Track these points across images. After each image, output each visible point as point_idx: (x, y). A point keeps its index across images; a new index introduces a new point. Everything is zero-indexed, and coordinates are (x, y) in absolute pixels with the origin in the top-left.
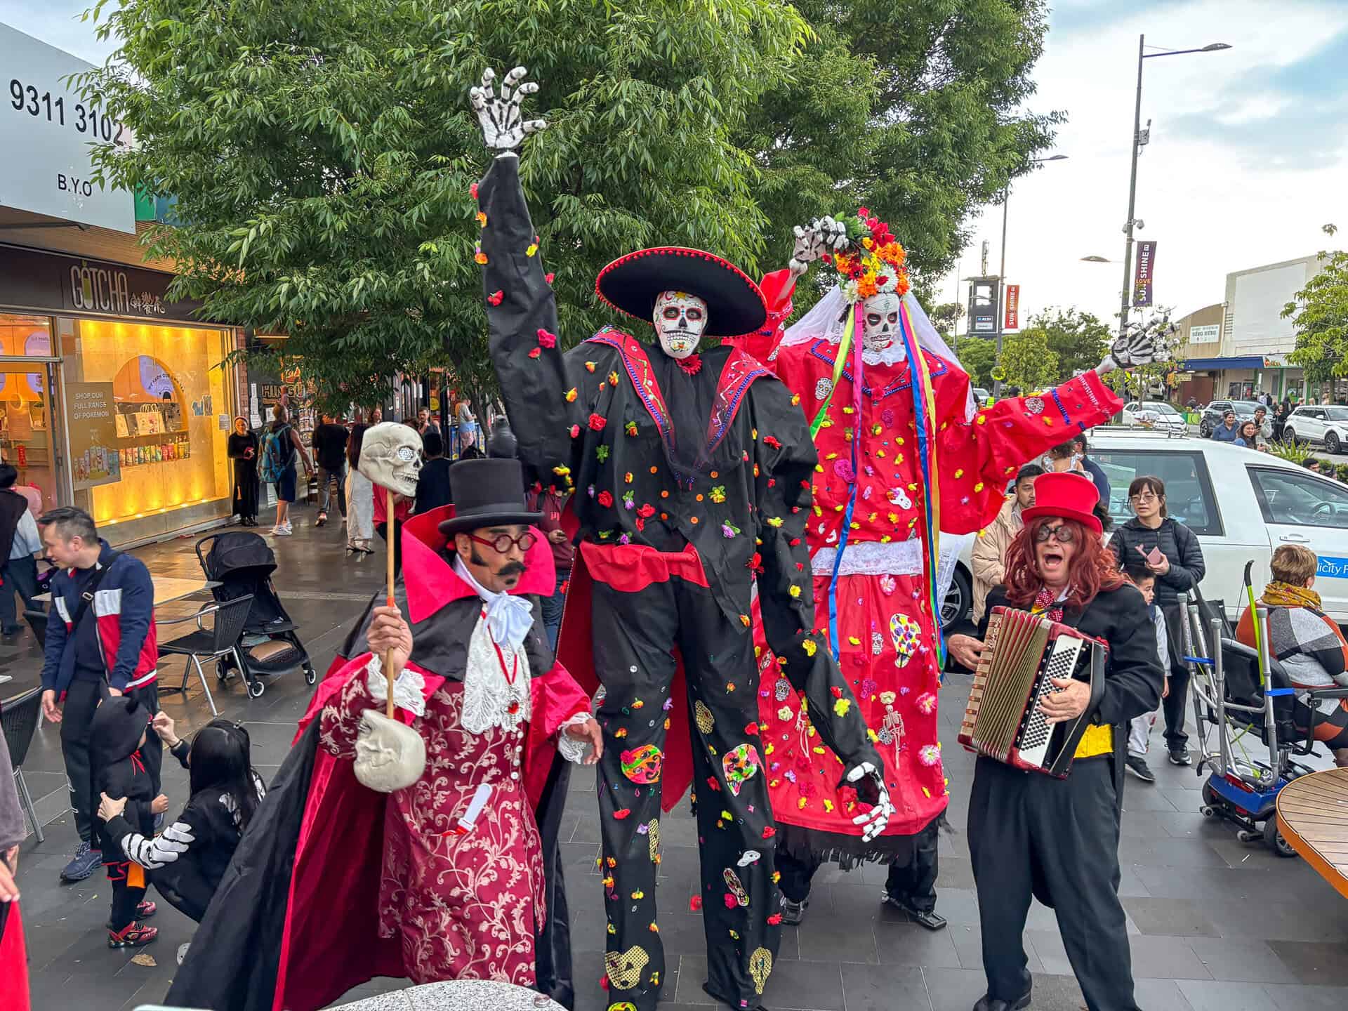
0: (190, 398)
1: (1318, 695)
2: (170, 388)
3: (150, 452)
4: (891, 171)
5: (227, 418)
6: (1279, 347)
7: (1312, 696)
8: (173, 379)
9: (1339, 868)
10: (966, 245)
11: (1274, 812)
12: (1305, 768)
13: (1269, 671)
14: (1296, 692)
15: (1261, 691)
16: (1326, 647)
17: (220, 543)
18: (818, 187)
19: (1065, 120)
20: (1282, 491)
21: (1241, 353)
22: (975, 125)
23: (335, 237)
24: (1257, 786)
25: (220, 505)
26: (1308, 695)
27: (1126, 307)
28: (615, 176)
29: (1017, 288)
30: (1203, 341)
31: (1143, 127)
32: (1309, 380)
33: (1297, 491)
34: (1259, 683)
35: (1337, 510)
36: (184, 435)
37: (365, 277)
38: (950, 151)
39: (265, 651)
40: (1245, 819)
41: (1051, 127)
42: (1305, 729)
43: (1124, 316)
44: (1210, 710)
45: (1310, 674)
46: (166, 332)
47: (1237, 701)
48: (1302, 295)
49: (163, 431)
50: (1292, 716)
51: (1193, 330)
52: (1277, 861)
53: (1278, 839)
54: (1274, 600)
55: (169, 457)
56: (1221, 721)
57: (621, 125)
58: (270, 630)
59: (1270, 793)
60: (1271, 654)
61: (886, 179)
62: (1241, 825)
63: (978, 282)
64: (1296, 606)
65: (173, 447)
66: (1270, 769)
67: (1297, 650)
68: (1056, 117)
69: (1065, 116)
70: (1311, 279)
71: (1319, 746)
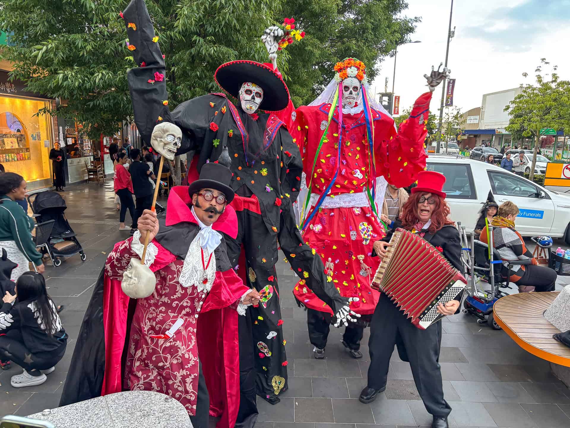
0: (30, 132)
1: (512, 263)
2: (20, 128)
3: (11, 157)
4: (345, 40)
5: (48, 142)
6: (502, 126)
7: (510, 264)
8: (22, 123)
9: (518, 334)
10: (377, 74)
11: (492, 311)
12: (506, 293)
13: (492, 253)
14: (503, 262)
15: (489, 262)
16: (516, 244)
17: (39, 197)
18: (314, 45)
19: (420, 21)
20: (501, 182)
21: (487, 128)
22: (382, 20)
23: (87, 53)
24: (486, 301)
25: (46, 182)
26: (508, 263)
27: (442, 106)
28: (220, 31)
29: (399, 97)
30: (472, 123)
31: (452, 29)
32: (513, 139)
33: (507, 181)
34: (488, 258)
35: (522, 190)
36: (27, 150)
37: (102, 74)
38: (371, 31)
39: (61, 246)
40: (481, 314)
41: (414, 24)
42: (506, 277)
43: (441, 110)
44: (468, 269)
45: (508, 255)
46: (18, 101)
47: (479, 266)
48: (513, 102)
49: (17, 147)
50: (501, 272)
51: (468, 118)
52: (492, 331)
53: (494, 322)
54: (496, 224)
55: (20, 159)
56: (472, 274)
57: (222, 7)
58: (64, 236)
59: (491, 303)
60: (494, 247)
61: (343, 43)
62: (478, 316)
63: (383, 95)
64: (505, 227)
65: (22, 154)
66: (491, 294)
67: (504, 245)
68: (417, 20)
69: (421, 19)
70: (516, 96)
71: (511, 284)
